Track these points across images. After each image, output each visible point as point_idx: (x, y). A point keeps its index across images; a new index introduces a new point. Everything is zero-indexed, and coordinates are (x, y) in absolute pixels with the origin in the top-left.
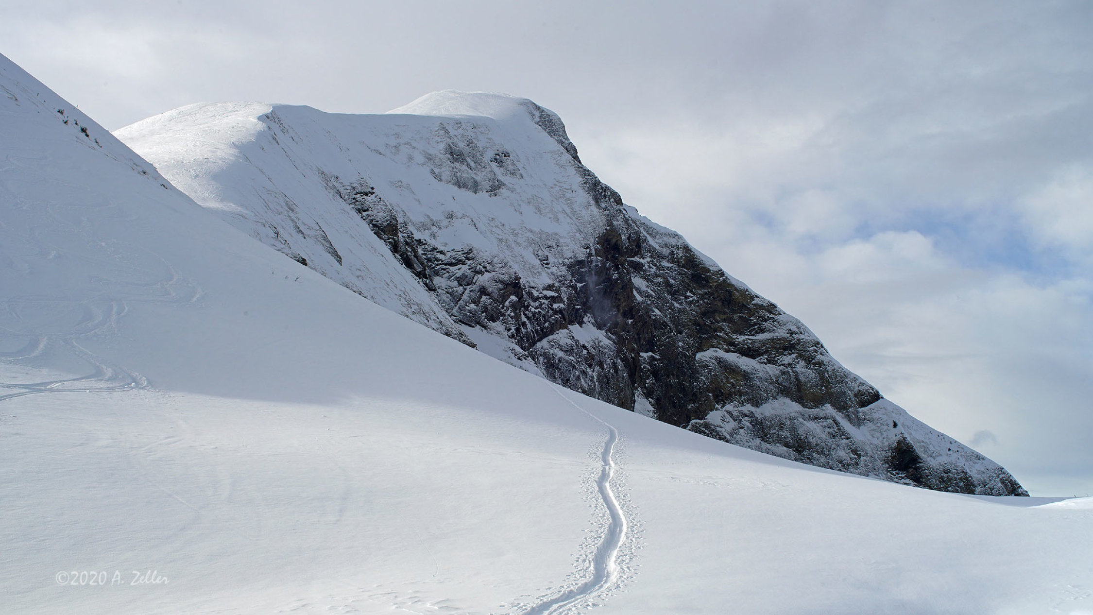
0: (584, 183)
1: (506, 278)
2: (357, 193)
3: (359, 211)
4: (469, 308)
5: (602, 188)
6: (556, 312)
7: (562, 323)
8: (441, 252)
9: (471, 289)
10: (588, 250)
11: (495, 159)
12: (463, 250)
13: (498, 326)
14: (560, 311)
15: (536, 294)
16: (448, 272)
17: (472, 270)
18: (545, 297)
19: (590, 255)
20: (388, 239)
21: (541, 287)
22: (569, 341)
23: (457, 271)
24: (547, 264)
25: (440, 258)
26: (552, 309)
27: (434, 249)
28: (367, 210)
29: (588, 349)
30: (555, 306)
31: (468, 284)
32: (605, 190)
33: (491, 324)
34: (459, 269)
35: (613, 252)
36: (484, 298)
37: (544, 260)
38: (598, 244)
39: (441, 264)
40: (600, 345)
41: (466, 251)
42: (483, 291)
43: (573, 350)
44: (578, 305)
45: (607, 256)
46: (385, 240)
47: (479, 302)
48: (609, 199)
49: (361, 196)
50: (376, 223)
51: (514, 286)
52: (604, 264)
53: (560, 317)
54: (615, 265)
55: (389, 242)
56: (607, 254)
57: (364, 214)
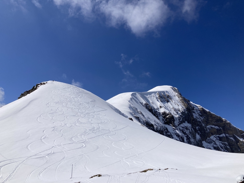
0: (183, 99)
1: (171, 116)
2: (146, 105)
7: (181, 123)
10: (185, 110)
12: (164, 112)
17: (165, 115)
21: (177, 117)
22: (183, 126)
24: (178, 113)
27: (159, 112)
29: (186, 127)
30: (180, 120)
31: (165, 118)
40: (189, 126)
44: (184, 120)
56: (188, 111)
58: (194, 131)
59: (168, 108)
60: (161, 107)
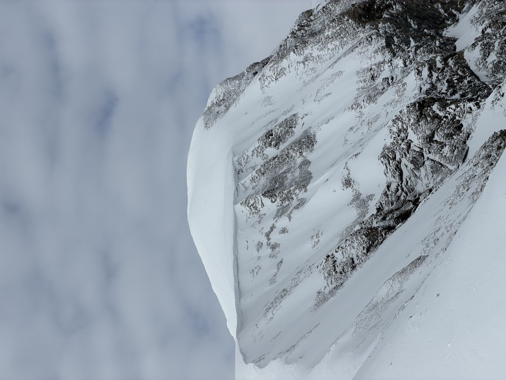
0: (296, 49)
1: (413, 117)
2: (334, 270)
3: (354, 268)
4: (449, 153)
5: (299, 30)
6: (446, 64)
7: (458, 58)
8: (388, 187)
9: (428, 152)
10: (373, 37)
11: (276, 146)
12: (385, 164)
13: (466, 121)
14: (445, 60)
15: (428, 86)
16: (410, 179)
17: (407, 153)
18: (430, 76)
19: (378, 35)
20: (382, 236)
21: (419, 82)
22: (478, 48)
23: (409, 168)
24: (392, 78)
25: (396, 187)
26: (444, 68)
27: (386, 194)
28: (352, 259)
29: (485, 27)
30: (439, 65)
31: (423, 155)
32: (302, 26)
33: (465, 128)
34: (406, 166)
35: (372, 12)
36: (436, 138)
37: (388, 82)
38: (364, 28)
39: (401, 187)
40: (479, 16)
41: (386, 161)
42: (430, 139)
43: (487, 43)
44: (435, 43)
45: (377, 18)
46: (384, 239)
47: (441, 143)
48: (312, 21)
49: (337, 266)
50: (365, 249)
51: (422, 107)
52: (386, 21)
53: (451, 60)
54: (386, 8)
55: (385, 234)
56: (375, 18)
57: (356, 262)
59: (354, 137)
60: (348, 183)
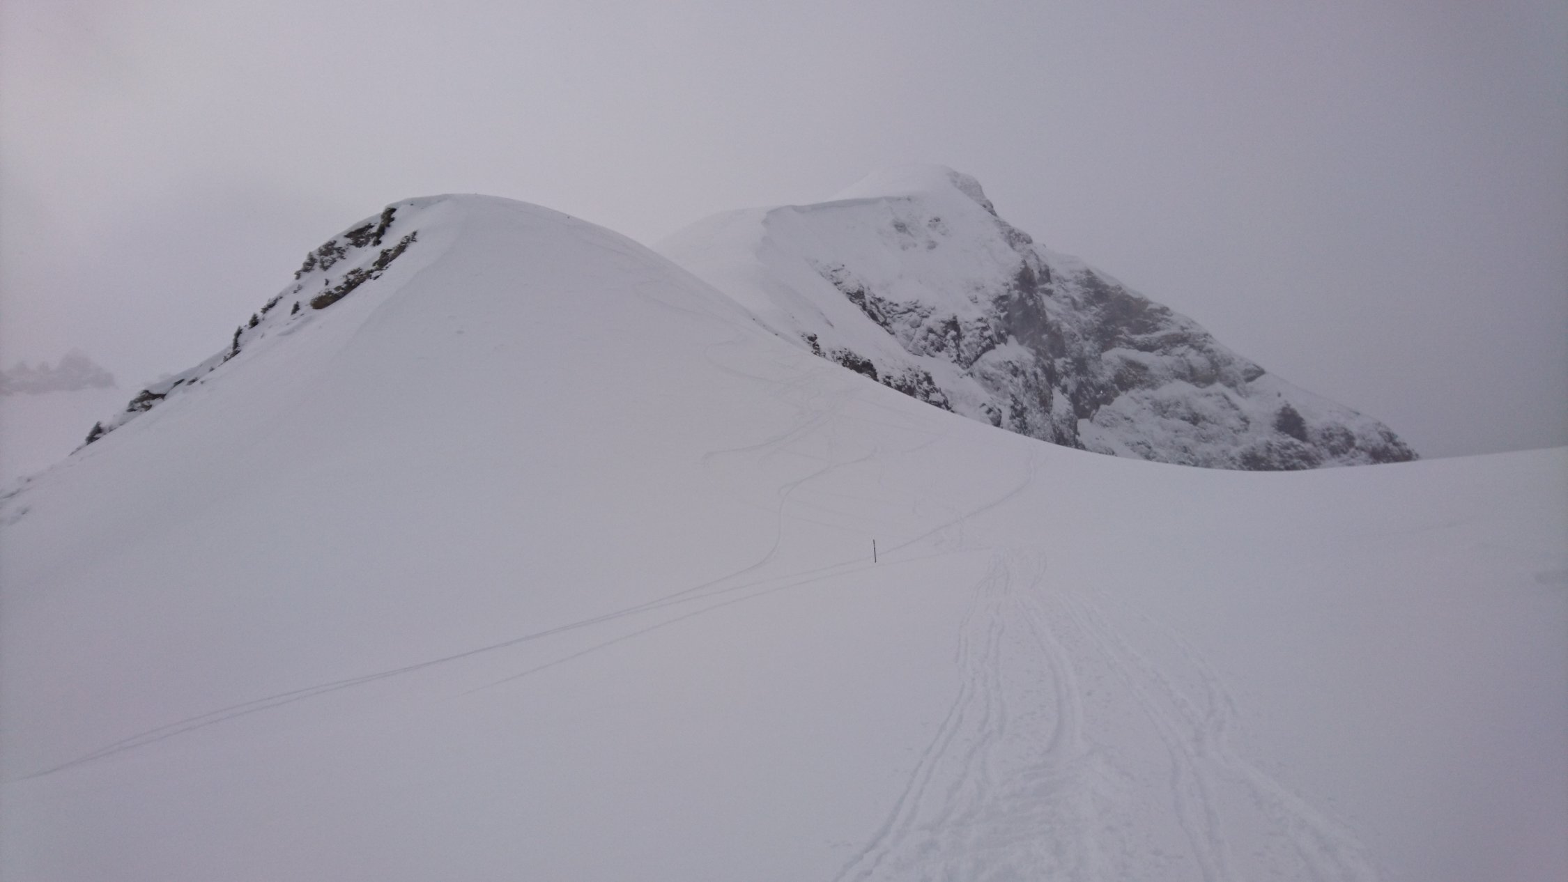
0: (1001, 233)
1: (946, 319)
5: (1015, 235)
7: (991, 346)
8: (896, 305)
9: (921, 330)
13: (943, 354)
16: (902, 319)
18: (977, 328)
19: (1010, 290)
20: (858, 302)
21: (973, 321)
24: (977, 302)
25: (896, 310)
26: (983, 337)
27: (891, 304)
28: (841, 283)
29: (1013, 363)
30: (985, 334)
31: (919, 327)
32: (1018, 236)
33: (938, 354)
34: (910, 316)
36: (931, 335)
37: (974, 299)
39: (897, 314)
40: (1023, 358)
41: (915, 302)
42: (930, 331)
44: (1002, 331)
48: (1022, 243)
49: (836, 273)
50: (848, 291)
52: (1020, 295)
53: (989, 342)
54: (1030, 294)
56: (1023, 287)
57: (839, 286)
58: (1044, 379)
